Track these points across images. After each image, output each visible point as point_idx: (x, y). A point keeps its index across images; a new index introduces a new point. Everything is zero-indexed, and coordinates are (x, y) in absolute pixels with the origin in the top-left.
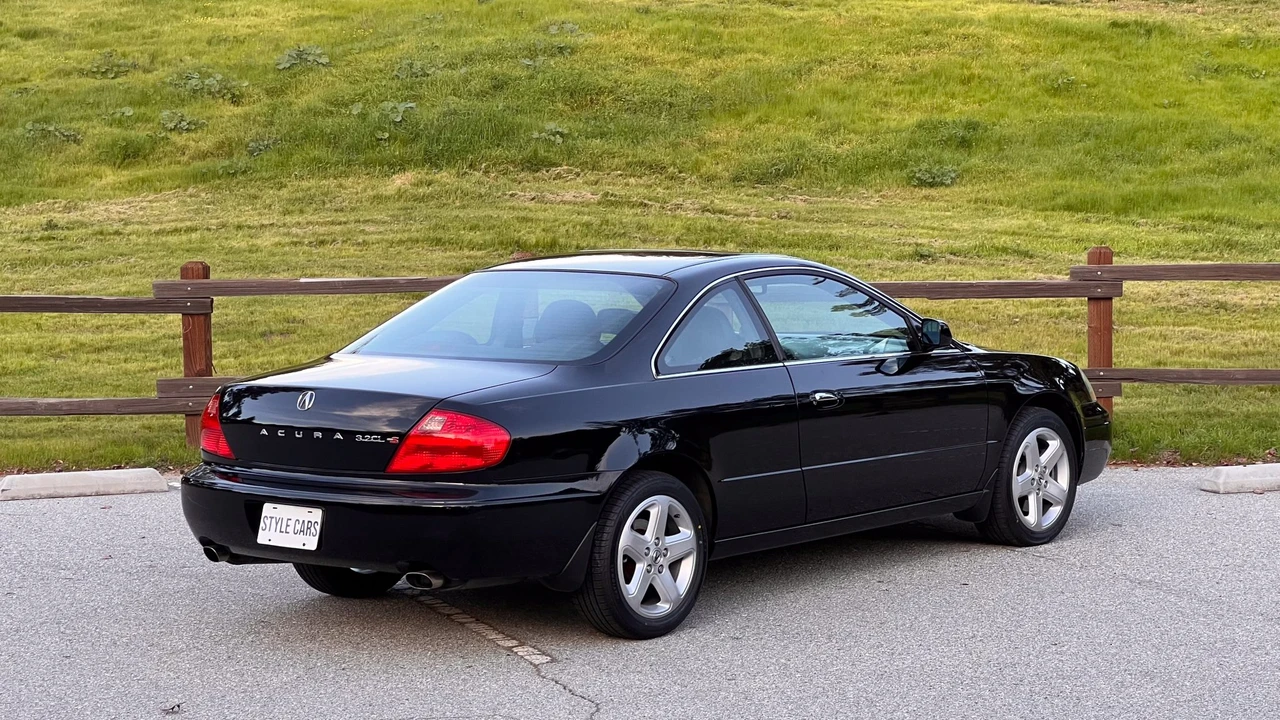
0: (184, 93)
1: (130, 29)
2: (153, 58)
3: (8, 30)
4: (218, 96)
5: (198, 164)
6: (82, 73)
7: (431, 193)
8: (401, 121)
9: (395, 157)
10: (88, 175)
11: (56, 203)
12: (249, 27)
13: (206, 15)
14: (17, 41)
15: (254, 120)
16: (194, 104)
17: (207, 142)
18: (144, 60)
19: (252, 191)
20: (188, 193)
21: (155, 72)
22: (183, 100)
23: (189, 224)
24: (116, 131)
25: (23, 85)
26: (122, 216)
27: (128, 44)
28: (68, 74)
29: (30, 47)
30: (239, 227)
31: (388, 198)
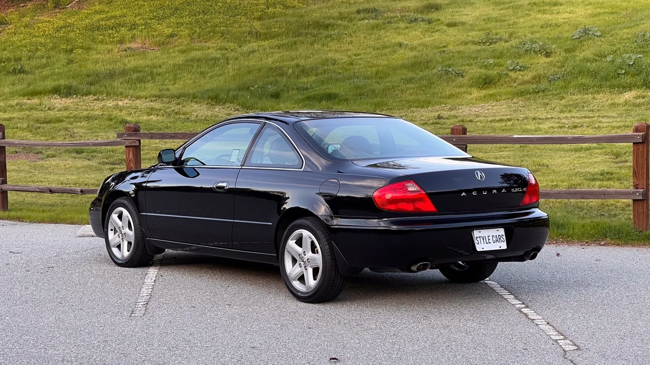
0: (522, 51)
1: (503, 21)
2: (511, 35)
3: (442, 23)
4: (538, 53)
5: (522, 88)
6: (474, 43)
7: (644, 102)
8: (632, 64)
9: (626, 83)
10: (464, 93)
11: (446, 106)
12: (564, 19)
13: (544, 13)
14: (445, 28)
15: (554, 65)
16: (526, 57)
17: (528, 76)
18: (506, 36)
19: (546, 101)
20: (513, 102)
21: (510, 42)
22: (520, 55)
23: (508, 117)
24: (483, 71)
25: (444, 49)
26: (477, 113)
27: (500, 29)
28: (466, 43)
29: (452, 31)
30: (534, 119)
31: (619, 105)
